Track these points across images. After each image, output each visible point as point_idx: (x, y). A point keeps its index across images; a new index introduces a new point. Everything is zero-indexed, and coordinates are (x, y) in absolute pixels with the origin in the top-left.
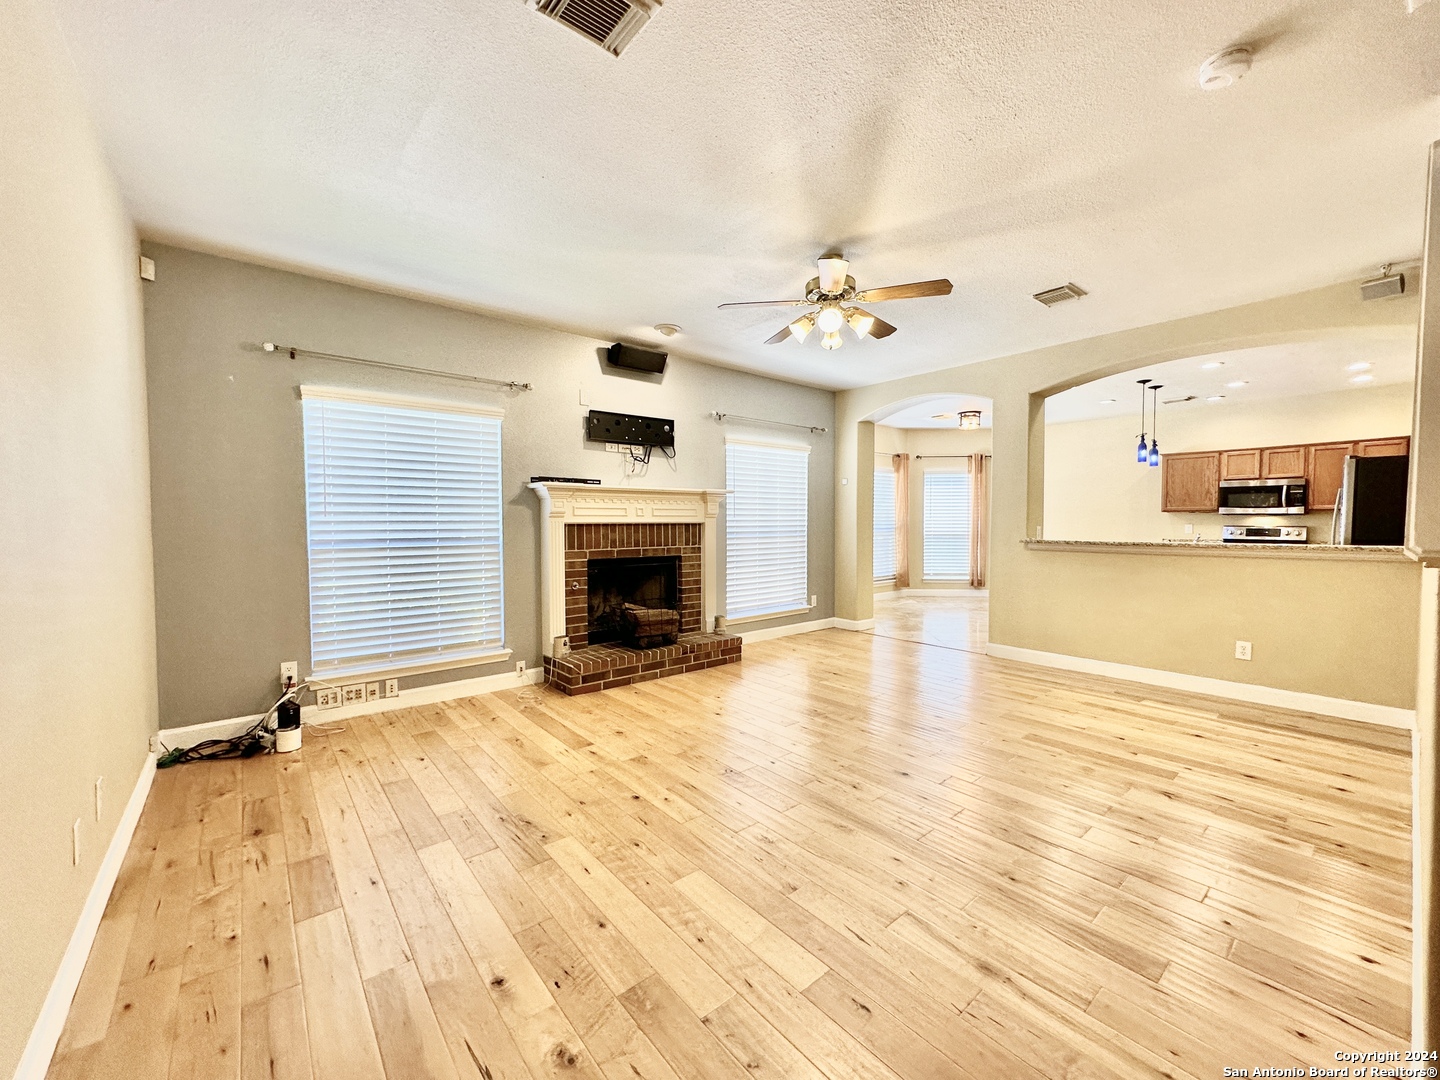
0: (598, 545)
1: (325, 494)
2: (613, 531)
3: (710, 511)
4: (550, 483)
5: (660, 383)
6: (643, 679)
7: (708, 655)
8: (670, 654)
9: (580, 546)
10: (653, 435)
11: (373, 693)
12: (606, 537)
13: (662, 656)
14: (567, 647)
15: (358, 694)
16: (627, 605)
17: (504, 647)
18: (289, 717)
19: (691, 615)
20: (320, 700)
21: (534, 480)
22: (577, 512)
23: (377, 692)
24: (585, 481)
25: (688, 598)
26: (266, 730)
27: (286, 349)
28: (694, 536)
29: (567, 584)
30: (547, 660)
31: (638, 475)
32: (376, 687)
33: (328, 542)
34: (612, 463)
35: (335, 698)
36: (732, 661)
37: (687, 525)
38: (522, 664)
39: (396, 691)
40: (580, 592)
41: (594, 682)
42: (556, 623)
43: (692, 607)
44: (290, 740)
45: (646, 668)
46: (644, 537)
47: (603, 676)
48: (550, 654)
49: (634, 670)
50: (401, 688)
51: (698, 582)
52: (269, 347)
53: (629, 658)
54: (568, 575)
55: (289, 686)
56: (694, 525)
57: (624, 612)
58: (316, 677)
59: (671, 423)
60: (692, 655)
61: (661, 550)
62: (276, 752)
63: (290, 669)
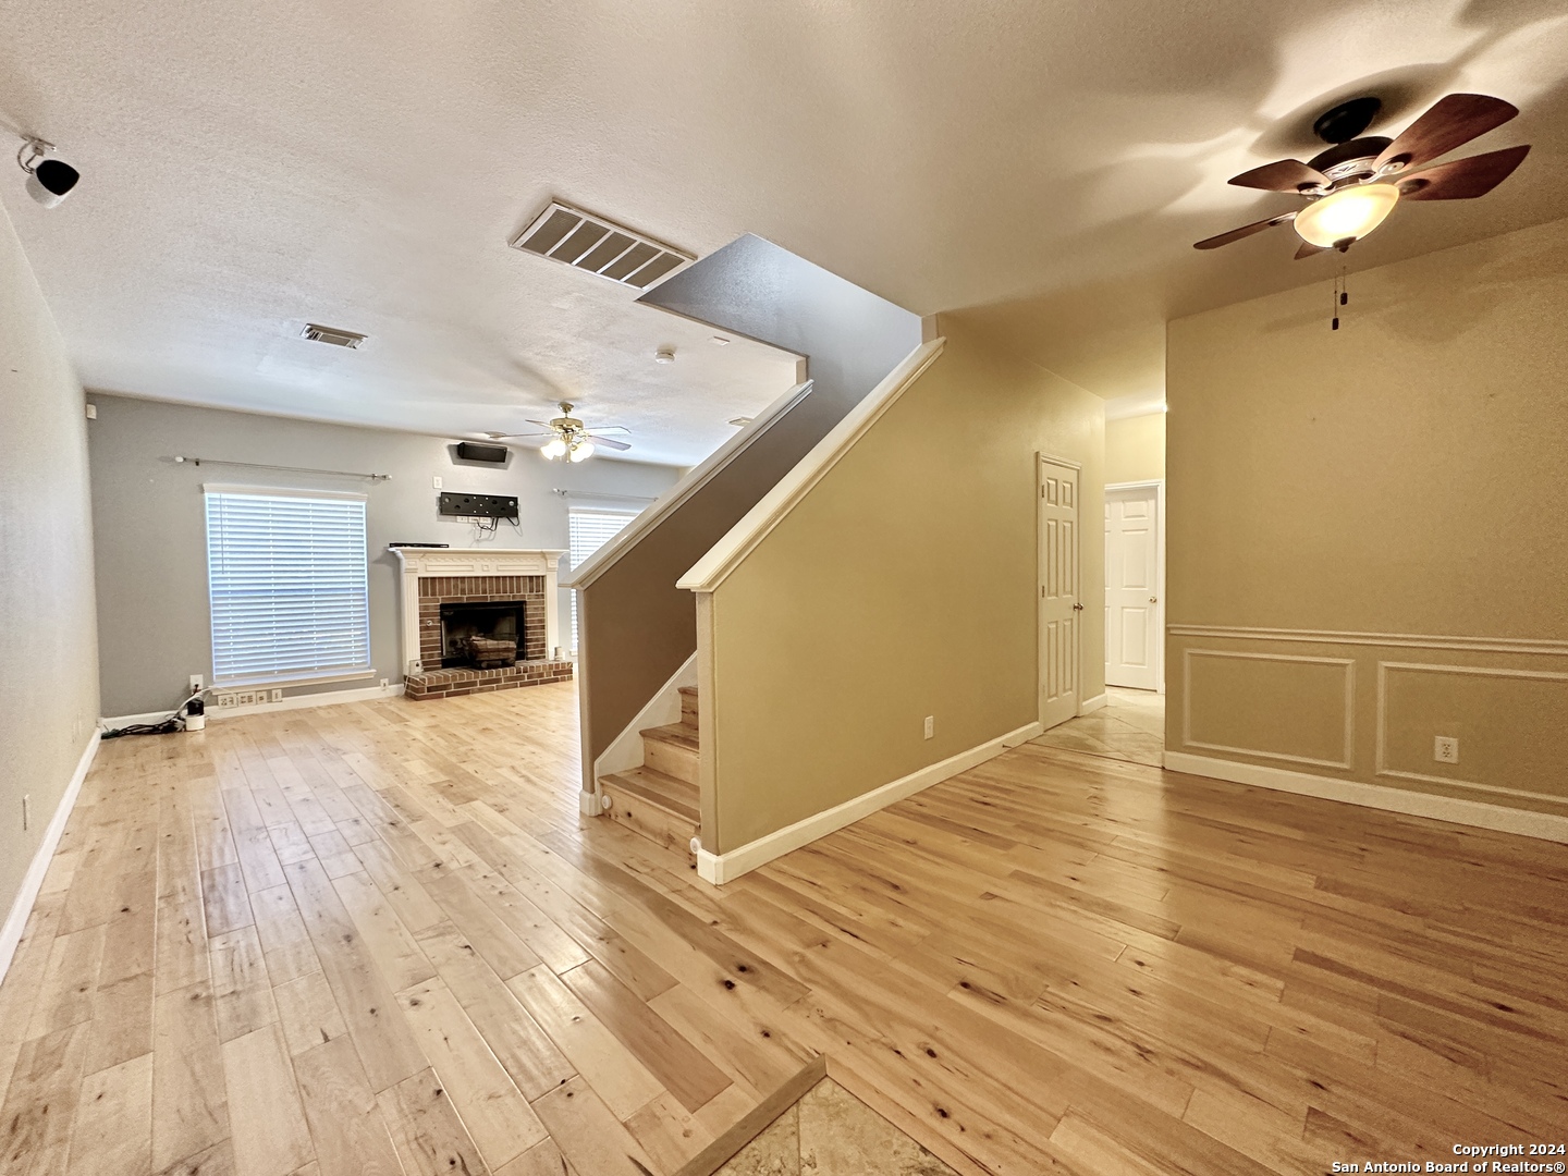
0: (449, 593)
1: (223, 559)
2: (463, 582)
3: (549, 566)
4: (403, 548)
5: (506, 469)
6: (481, 690)
7: (541, 675)
8: (505, 673)
9: (433, 594)
10: (502, 508)
11: (261, 698)
12: (456, 586)
13: (498, 674)
14: (420, 667)
15: (250, 699)
16: (474, 638)
17: (369, 668)
18: (196, 708)
19: (536, 646)
20: (220, 702)
21: (392, 545)
22: (429, 568)
23: (265, 697)
24: (439, 546)
25: (533, 634)
26: (179, 718)
27: (191, 460)
28: (538, 585)
29: (421, 622)
30: (405, 677)
31: (486, 540)
32: (264, 694)
33: (226, 592)
34: (462, 532)
35: (232, 701)
36: (563, 680)
37: (531, 577)
38: (386, 681)
39: (280, 699)
40: (434, 628)
41: (436, 692)
42: (413, 651)
43: (537, 640)
44: (197, 722)
45: (483, 683)
46: (491, 586)
47: (445, 687)
48: (406, 673)
49: (474, 684)
50: (283, 696)
51: (542, 621)
52: (180, 460)
53: (467, 675)
54: (421, 615)
55: (196, 691)
56: (538, 577)
57: (471, 644)
58: (218, 686)
59: (515, 500)
60: (526, 675)
61: (508, 597)
62: (186, 730)
63: (196, 679)
